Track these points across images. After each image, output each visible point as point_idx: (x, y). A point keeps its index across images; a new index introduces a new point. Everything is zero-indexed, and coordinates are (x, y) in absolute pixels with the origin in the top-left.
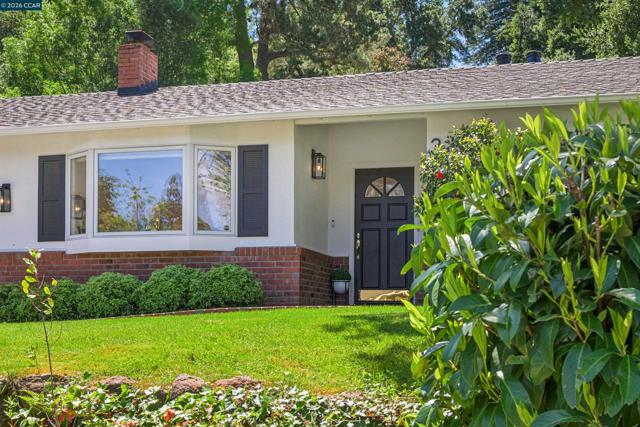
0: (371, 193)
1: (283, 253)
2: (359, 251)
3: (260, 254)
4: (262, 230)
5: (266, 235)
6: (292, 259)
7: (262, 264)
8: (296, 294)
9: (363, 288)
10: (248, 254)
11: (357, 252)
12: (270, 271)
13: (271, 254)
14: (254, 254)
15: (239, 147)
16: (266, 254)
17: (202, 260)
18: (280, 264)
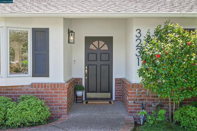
1: (58, 87)
3: (45, 87)
5: (48, 76)
6: (63, 90)
7: (46, 92)
8: (65, 108)
9: (89, 92)
10: (39, 87)
11: (86, 75)
12: (51, 96)
13: (51, 87)
14: (42, 87)
15: (33, 29)
16: (48, 87)
17: (12, 89)
18: (57, 93)
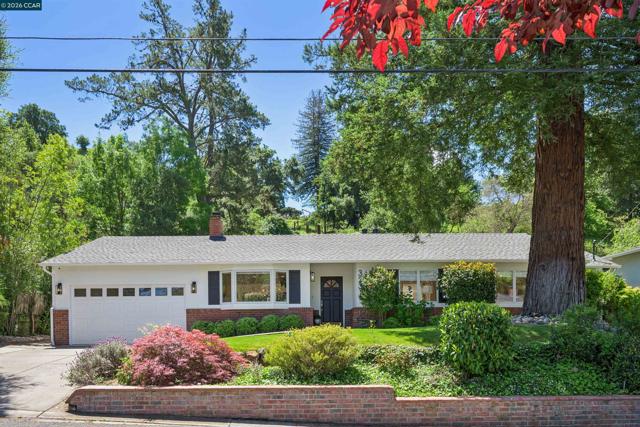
0: (326, 285)
1: (307, 310)
2: (322, 308)
4: (298, 301)
5: (300, 303)
6: (310, 312)
10: (294, 310)
15: (289, 271)
16: (300, 310)
